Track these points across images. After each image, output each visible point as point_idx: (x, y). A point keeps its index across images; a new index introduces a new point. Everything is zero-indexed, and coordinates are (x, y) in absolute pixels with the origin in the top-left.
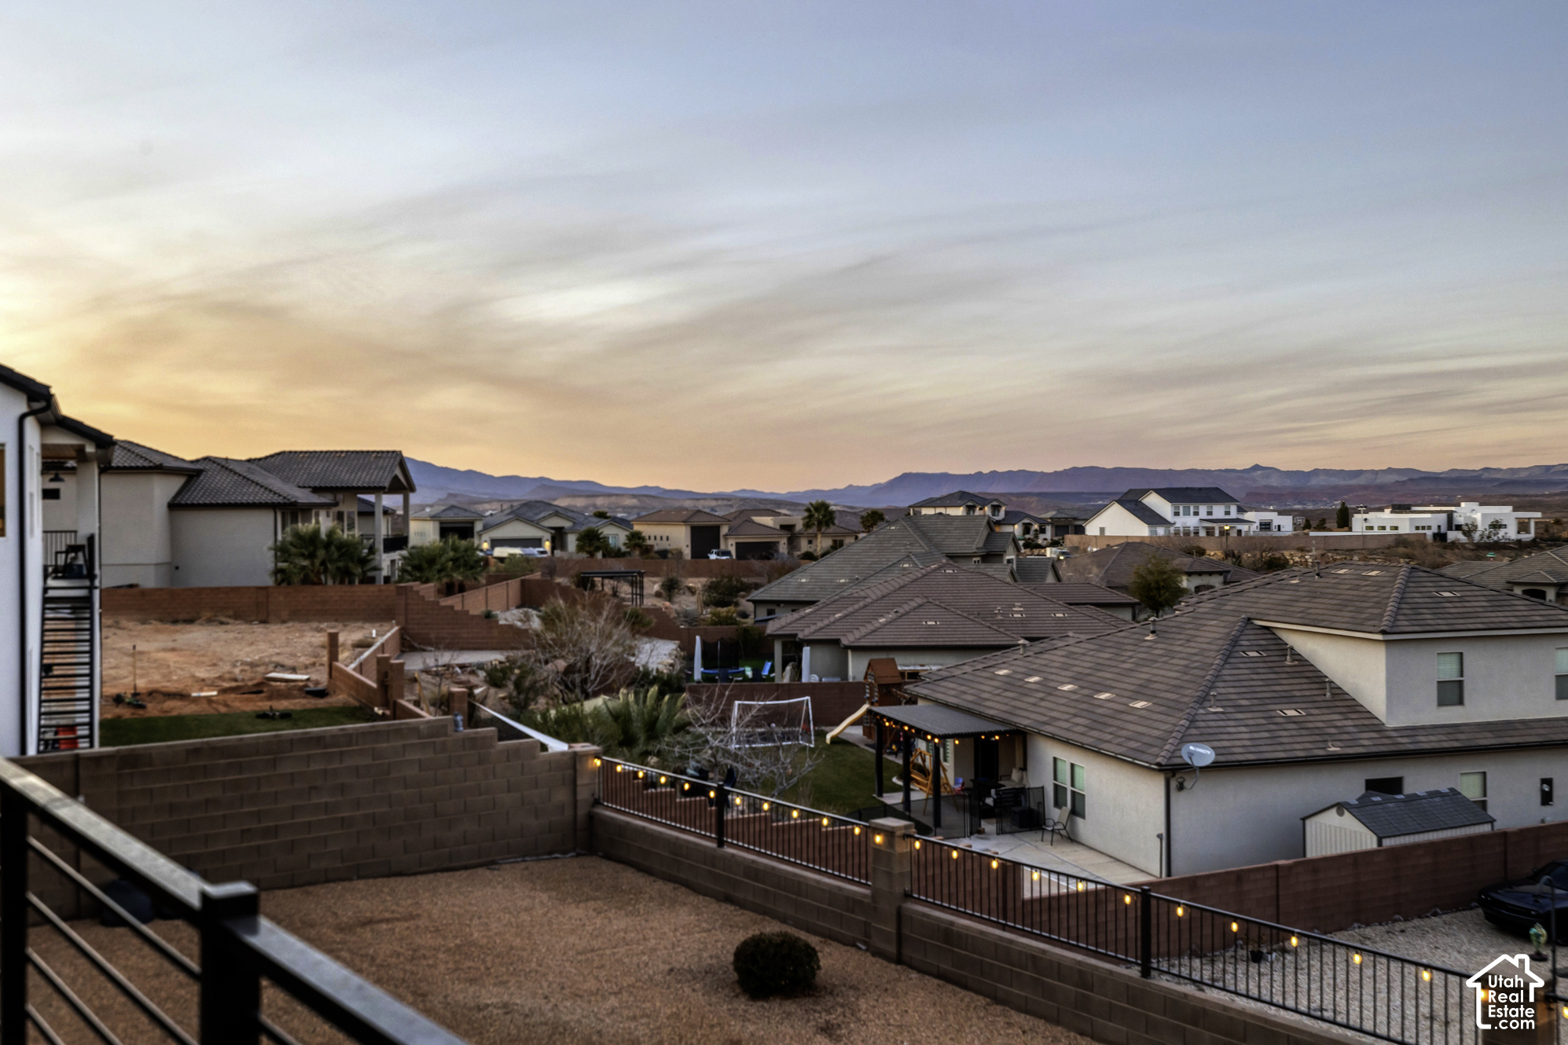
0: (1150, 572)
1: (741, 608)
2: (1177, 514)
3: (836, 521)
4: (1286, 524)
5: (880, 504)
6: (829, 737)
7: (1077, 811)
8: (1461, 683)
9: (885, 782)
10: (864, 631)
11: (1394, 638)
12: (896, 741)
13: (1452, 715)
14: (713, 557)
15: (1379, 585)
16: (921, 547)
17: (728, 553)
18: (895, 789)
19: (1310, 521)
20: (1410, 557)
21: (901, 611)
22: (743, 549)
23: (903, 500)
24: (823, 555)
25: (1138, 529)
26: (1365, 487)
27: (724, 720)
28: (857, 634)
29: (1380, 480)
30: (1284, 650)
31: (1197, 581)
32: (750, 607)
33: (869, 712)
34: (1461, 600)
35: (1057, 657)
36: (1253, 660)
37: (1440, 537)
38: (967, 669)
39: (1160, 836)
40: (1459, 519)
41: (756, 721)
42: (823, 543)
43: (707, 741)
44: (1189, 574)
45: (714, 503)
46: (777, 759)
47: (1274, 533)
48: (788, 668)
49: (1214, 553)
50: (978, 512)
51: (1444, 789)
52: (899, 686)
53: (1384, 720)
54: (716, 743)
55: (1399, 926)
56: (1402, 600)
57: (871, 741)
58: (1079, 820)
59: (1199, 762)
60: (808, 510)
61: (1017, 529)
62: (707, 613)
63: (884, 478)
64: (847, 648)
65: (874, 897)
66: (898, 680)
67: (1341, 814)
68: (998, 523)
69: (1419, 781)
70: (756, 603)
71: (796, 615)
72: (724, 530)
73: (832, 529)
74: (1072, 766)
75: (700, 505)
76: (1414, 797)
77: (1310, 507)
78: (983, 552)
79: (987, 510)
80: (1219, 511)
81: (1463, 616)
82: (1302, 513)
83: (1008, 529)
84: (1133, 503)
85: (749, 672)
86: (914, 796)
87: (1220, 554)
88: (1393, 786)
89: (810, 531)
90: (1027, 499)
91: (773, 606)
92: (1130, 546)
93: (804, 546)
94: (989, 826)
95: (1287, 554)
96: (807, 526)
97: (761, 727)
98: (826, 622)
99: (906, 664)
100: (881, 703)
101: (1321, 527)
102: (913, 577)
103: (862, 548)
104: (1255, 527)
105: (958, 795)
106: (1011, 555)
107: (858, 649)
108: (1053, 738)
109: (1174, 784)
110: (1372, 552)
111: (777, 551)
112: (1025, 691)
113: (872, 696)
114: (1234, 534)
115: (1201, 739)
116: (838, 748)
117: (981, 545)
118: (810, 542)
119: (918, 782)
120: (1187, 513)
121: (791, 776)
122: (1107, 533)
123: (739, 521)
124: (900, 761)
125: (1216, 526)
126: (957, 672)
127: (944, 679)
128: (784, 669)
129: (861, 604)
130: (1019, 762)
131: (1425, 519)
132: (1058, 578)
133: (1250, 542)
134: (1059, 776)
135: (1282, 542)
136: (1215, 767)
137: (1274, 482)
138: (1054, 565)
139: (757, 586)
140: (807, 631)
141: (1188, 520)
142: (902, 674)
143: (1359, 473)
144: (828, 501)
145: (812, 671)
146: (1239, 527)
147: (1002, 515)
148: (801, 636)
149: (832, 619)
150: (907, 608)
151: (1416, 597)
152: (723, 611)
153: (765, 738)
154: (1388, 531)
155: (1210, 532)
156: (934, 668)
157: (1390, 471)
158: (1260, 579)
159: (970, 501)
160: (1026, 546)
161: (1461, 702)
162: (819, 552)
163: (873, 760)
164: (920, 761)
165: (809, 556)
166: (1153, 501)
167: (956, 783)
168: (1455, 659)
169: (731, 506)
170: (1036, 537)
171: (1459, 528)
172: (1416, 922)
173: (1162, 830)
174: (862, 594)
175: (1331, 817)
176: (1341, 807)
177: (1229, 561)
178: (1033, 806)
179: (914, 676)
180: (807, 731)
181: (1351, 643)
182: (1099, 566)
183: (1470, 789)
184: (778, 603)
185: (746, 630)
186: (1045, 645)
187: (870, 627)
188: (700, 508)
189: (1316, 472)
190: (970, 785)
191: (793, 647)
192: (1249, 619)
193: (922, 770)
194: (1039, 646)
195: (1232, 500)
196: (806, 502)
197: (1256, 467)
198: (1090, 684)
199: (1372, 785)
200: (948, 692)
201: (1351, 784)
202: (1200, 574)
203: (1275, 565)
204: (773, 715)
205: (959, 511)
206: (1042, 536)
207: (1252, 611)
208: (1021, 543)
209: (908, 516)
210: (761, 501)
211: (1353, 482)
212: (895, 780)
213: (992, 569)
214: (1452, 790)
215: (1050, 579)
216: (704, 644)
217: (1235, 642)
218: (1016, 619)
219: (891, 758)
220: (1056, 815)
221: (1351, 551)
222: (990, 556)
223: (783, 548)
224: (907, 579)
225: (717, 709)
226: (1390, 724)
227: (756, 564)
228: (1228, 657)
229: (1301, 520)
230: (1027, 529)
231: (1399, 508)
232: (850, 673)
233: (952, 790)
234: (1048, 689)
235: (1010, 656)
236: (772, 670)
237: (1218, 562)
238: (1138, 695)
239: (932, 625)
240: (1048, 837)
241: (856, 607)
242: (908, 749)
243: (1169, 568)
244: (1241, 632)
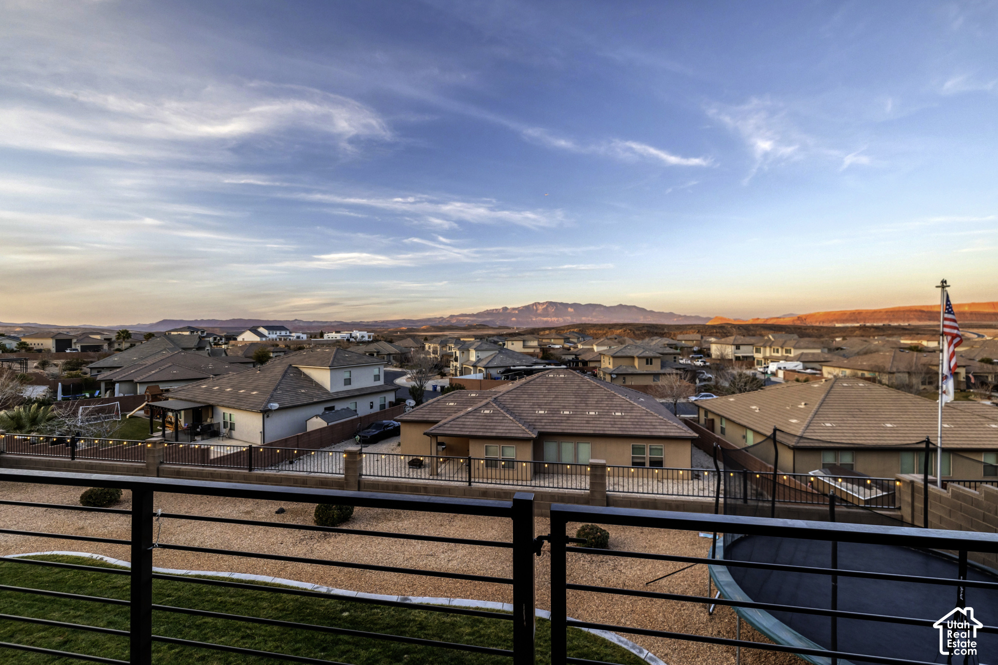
0: (260, 352)
1: (83, 371)
2: (269, 334)
3: (132, 337)
4: (304, 337)
5: (153, 331)
6: (128, 416)
7: (232, 428)
8: (350, 379)
9: (154, 429)
10: (145, 376)
11: (333, 368)
12: (159, 414)
13: (348, 388)
14: (68, 351)
15: (329, 353)
16: (172, 346)
17: (77, 350)
18: (159, 431)
19: (312, 336)
20: (340, 346)
21: (162, 368)
22: (84, 348)
23: (163, 329)
24: (125, 350)
25: (257, 339)
26: (328, 326)
27: (75, 414)
28: (142, 377)
29: (333, 324)
30: (301, 373)
31: (276, 354)
32: (89, 370)
33: (147, 405)
34: (350, 357)
35: (225, 380)
36: (292, 377)
37: (348, 340)
38: (190, 386)
39: (261, 432)
40: (353, 335)
41: (92, 413)
42: (125, 345)
43: (66, 423)
44: (273, 352)
45: (68, 330)
46: (102, 426)
47: (301, 339)
48: (108, 392)
49: (282, 346)
50: (195, 333)
51: (345, 408)
52: (161, 395)
53: (329, 390)
54: (70, 423)
55: (333, 446)
56: (334, 358)
57: (147, 415)
58: (233, 431)
59: (273, 408)
60: (118, 333)
61: (211, 339)
62: (65, 374)
63: (155, 321)
64: (137, 383)
65: (147, 466)
66: (160, 393)
67: (317, 418)
68: (204, 337)
69: (339, 406)
70: (91, 368)
71: (112, 372)
72: (74, 341)
73: (130, 340)
74: (230, 414)
75: (61, 331)
76: (338, 411)
77: (312, 332)
78: (197, 347)
79: (199, 333)
80: (283, 333)
81: (351, 361)
82: (310, 333)
83: (208, 339)
84: (254, 330)
85: (88, 395)
86: (166, 432)
87: (284, 346)
88: (332, 408)
89: (119, 341)
90: (216, 329)
91: (100, 370)
92: (253, 344)
93: (116, 346)
94: (198, 438)
95: (305, 346)
96: (118, 339)
97: (94, 415)
98: (127, 374)
99: (163, 387)
100: (152, 401)
101: (315, 338)
102: (167, 356)
103: (144, 347)
104: (295, 338)
105: (186, 429)
106: (208, 348)
107: (141, 383)
108: (223, 406)
109: (265, 416)
110: (329, 344)
111: (102, 348)
112: (213, 392)
113: (148, 399)
114: (288, 340)
115: (275, 401)
116: (133, 419)
117: (196, 344)
118: (119, 345)
119: (168, 427)
120: (273, 333)
121: (110, 432)
122: (245, 340)
123: (82, 337)
124: (161, 421)
125: (283, 338)
126: (186, 388)
127: (179, 391)
128: (106, 393)
129: (144, 367)
130: (210, 416)
131: (345, 335)
132: (227, 355)
133: (293, 342)
134: (226, 418)
135: (304, 342)
136: (279, 409)
137: (301, 324)
138: (225, 351)
139: (92, 362)
140: (117, 378)
141: (273, 336)
142: (162, 390)
143: (327, 322)
144: (128, 330)
145: (120, 392)
146: (290, 338)
147: (205, 334)
148: (114, 379)
149: (130, 373)
150: (164, 367)
151: (339, 357)
152: (74, 372)
153: (96, 419)
154: (334, 339)
155: (280, 339)
156: (176, 387)
157: (335, 322)
158: (294, 353)
159: (192, 330)
160: (214, 345)
161: (350, 384)
162: (124, 348)
163: (149, 422)
164: (170, 420)
165: (119, 350)
166: (261, 330)
167: (185, 425)
168: (349, 373)
169: (78, 331)
170: (219, 341)
171: (353, 337)
172: (338, 444)
173: (262, 430)
174: (144, 363)
175: (314, 419)
176: (317, 416)
177: (286, 348)
178: (216, 429)
179: (167, 391)
180: (118, 414)
181: (321, 370)
182: (242, 351)
183: (352, 407)
184: (103, 368)
185: (86, 379)
186: (221, 377)
187: (148, 375)
188: (61, 332)
189: (314, 322)
190: (191, 425)
191: (110, 385)
192: (291, 365)
193: (171, 423)
194: (218, 377)
195: (287, 330)
196: (118, 330)
197: (296, 320)
198: (236, 388)
199: (326, 409)
200: (182, 395)
201: (320, 409)
202: (277, 352)
203: (301, 348)
204: (101, 410)
205: (188, 333)
206: (221, 341)
207: (291, 363)
208: (212, 344)
209: (166, 336)
210: (94, 329)
211: (325, 325)
212: (158, 428)
213: (201, 352)
214: (348, 408)
215: (224, 355)
216: (63, 386)
217: (286, 372)
218: (210, 369)
219: (157, 420)
220: (224, 431)
221: (323, 345)
222: (200, 348)
223: (106, 347)
224: (164, 357)
225: (70, 410)
226: (331, 392)
227: (92, 354)
228: (284, 376)
229: (309, 336)
230: (215, 339)
231: (337, 332)
232: (138, 392)
233: (183, 428)
234: (221, 391)
235: (207, 381)
236: (100, 393)
237: (283, 348)
238: (253, 390)
239: (175, 372)
240: (221, 438)
241: (141, 368)
242: (164, 416)
243: (266, 350)
244: (288, 368)
